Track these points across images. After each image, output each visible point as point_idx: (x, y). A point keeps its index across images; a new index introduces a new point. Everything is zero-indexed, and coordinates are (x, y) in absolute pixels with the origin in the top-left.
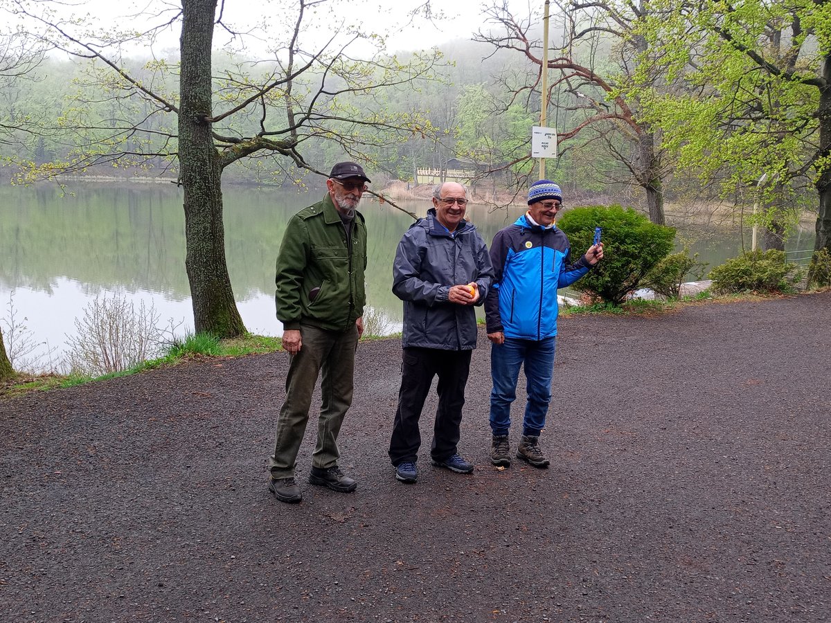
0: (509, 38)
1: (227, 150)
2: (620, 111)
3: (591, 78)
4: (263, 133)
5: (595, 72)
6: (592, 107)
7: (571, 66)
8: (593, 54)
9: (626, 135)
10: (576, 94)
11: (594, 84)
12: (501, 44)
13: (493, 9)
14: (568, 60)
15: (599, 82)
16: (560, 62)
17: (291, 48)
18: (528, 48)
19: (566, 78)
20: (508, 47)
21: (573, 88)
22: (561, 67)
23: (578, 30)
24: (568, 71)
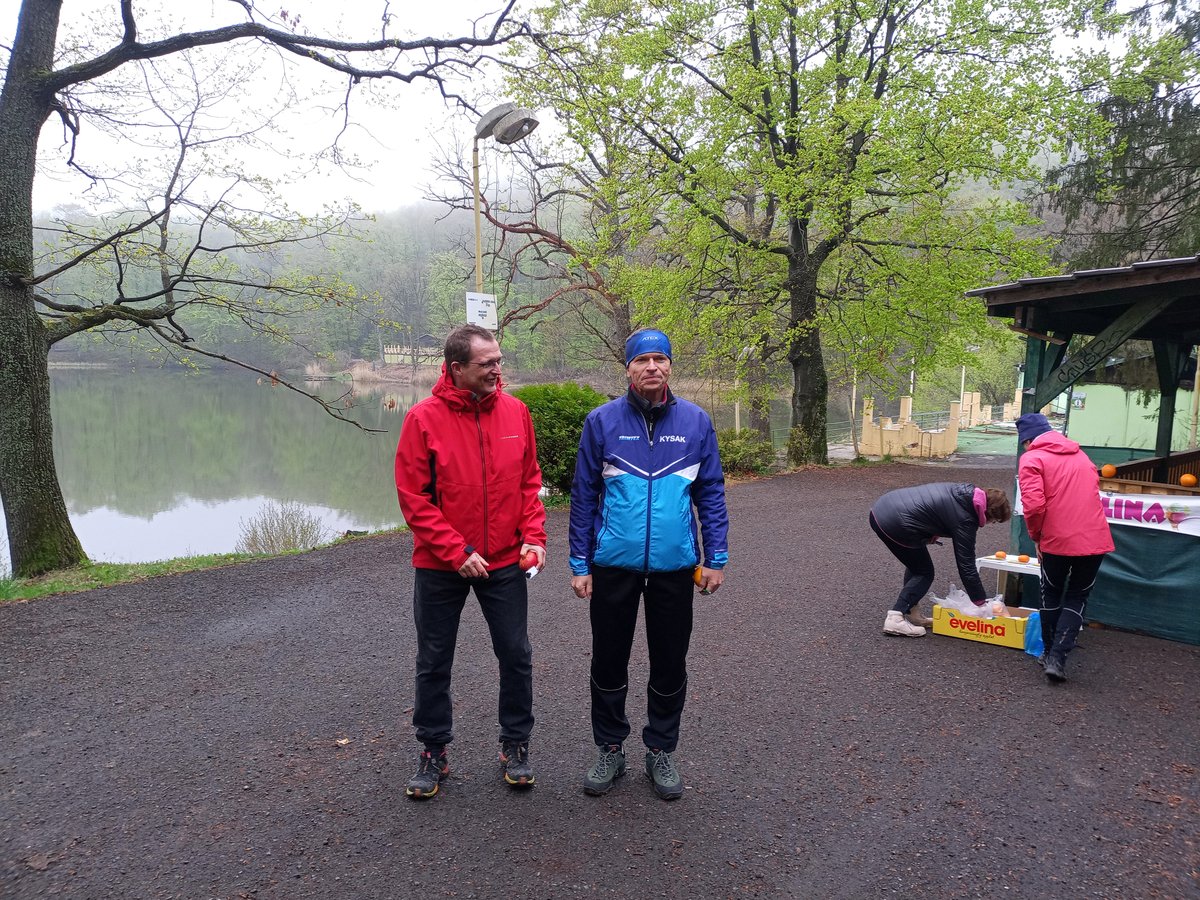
0: (465, 198)
1: (58, 320)
2: (592, 282)
3: (559, 244)
4: (122, 299)
5: (564, 238)
6: (564, 276)
7: (537, 231)
8: (560, 219)
9: (600, 306)
10: (546, 262)
11: (564, 251)
12: (456, 204)
13: (448, 166)
14: (533, 225)
15: (569, 250)
16: (527, 226)
17: (167, 196)
18: (488, 210)
19: (534, 244)
20: (464, 207)
21: (543, 255)
22: (528, 232)
23: (545, 193)
24: (536, 237)
